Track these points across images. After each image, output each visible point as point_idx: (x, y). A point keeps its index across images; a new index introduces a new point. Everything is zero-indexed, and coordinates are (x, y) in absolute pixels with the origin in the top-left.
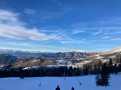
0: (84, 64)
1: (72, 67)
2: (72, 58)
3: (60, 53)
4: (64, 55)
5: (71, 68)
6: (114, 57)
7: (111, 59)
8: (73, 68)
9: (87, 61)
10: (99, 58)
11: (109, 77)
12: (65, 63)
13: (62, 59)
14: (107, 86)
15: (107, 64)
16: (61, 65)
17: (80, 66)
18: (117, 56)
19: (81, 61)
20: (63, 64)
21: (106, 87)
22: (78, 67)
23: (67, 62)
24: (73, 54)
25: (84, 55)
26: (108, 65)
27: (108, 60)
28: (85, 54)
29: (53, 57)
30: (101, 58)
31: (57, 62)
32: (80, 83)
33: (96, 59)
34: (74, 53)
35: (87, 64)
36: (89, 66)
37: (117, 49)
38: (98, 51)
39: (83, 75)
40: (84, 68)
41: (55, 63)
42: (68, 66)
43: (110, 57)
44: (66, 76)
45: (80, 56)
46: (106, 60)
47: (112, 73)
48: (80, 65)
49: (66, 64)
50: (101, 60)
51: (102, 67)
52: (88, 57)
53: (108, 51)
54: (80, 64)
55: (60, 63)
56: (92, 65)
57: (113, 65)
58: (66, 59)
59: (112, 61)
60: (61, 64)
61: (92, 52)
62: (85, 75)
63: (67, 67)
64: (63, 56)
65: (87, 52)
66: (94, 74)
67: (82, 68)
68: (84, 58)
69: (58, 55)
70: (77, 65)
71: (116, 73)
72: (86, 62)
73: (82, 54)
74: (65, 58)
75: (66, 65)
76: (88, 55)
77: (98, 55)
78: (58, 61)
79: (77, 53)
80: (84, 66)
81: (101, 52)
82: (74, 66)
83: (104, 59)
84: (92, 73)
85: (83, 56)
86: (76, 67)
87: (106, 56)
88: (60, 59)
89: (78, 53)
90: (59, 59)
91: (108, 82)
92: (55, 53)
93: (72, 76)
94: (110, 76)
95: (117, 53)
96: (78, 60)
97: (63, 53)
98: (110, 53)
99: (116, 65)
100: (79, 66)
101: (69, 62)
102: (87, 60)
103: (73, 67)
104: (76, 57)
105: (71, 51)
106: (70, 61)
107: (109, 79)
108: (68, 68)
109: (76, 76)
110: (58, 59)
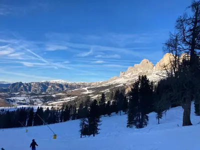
0: (64, 103)
1: (42, 109)
2: (44, 93)
3: (21, 84)
4: (27, 87)
5: (40, 110)
6: (108, 90)
7: (103, 95)
8: (44, 110)
9: (69, 98)
10: (88, 92)
11: (99, 122)
12: (29, 101)
13: (25, 95)
14: (96, 135)
15: (98, 102)
16: (21, 106)
17: (56, 107)
18: (111, 90)
19: (59, 97)
20: (24, 104)
21: (94, 136)
22: (52, 108)
23: (34, 100)
24: (45, 86)
25: (65, 87)
26: (100, 103)
27: (100, 95)
28: (67, 86)
29: (5, 91)
30: (90, 92)
31: (14, 101)
32: (55, 135)
33: (83, 95)
34: (48, 84)
35: (68, 102)
36: (71, 106)
37: (112, 80)
38: (87, 82)
39: (61, 121)
40: (63, 109)
41: (8, 102)
42: (36, 108)
43: (103, 91)
44: (30, 125)
45: (58, 89)
46: (97, 96)
47: (104, 114)
48: (57, 105)
49: (32, 103)
50: (90, 95)
51: (90, 106)
52: (71, 91)
53: (101, 82)
54: (56, 103)
55: (20, 102)
56: (76, 104)
57: (106, 102)
58: (32, 94)
59: (104, 97)
60: (21, 104)
61: (77, 83)
62: (64, 121)
63: (33, 109)
64: (26, 90)
65: (69, 83)
66: (78, 118)
67: (60, 110)
68: (65, 92)
69: (15, 87)
70: (52, 105)
71: (109, 114)
72: (67, 99)
73: (61, 85)
74: (30, 92)
75: (31, 106)
76: (72, 87)
77: (86, 89)
78: (14, 98)
79: (53, 83)
80: (63, 106)
81: (91, 84)
82: (47, 107)
83: (94, 94)
84: (76, 116)
85: (63, 89)
86: (50, 108)
87: (97, 90)
88: (20, 95)
89: (54, 85)
90: (18, 95)
91: (98, 129)
92: (9, 84)
93: (42, 124)
94: (100, 119)
95: (112, 85)
96: (54, 96)
97: (27, 84)
98: (104, 85)
99: (109, 102)
100: (54, 107)
101: (38, 100)
102: (69, 96)
103: (45, 108)
104: (50, 91)
105: (43, 81)
106: (38, 98)
107: (98, 123)
108: (35, 111)
109: (49, 124)
110: (14, 96)
